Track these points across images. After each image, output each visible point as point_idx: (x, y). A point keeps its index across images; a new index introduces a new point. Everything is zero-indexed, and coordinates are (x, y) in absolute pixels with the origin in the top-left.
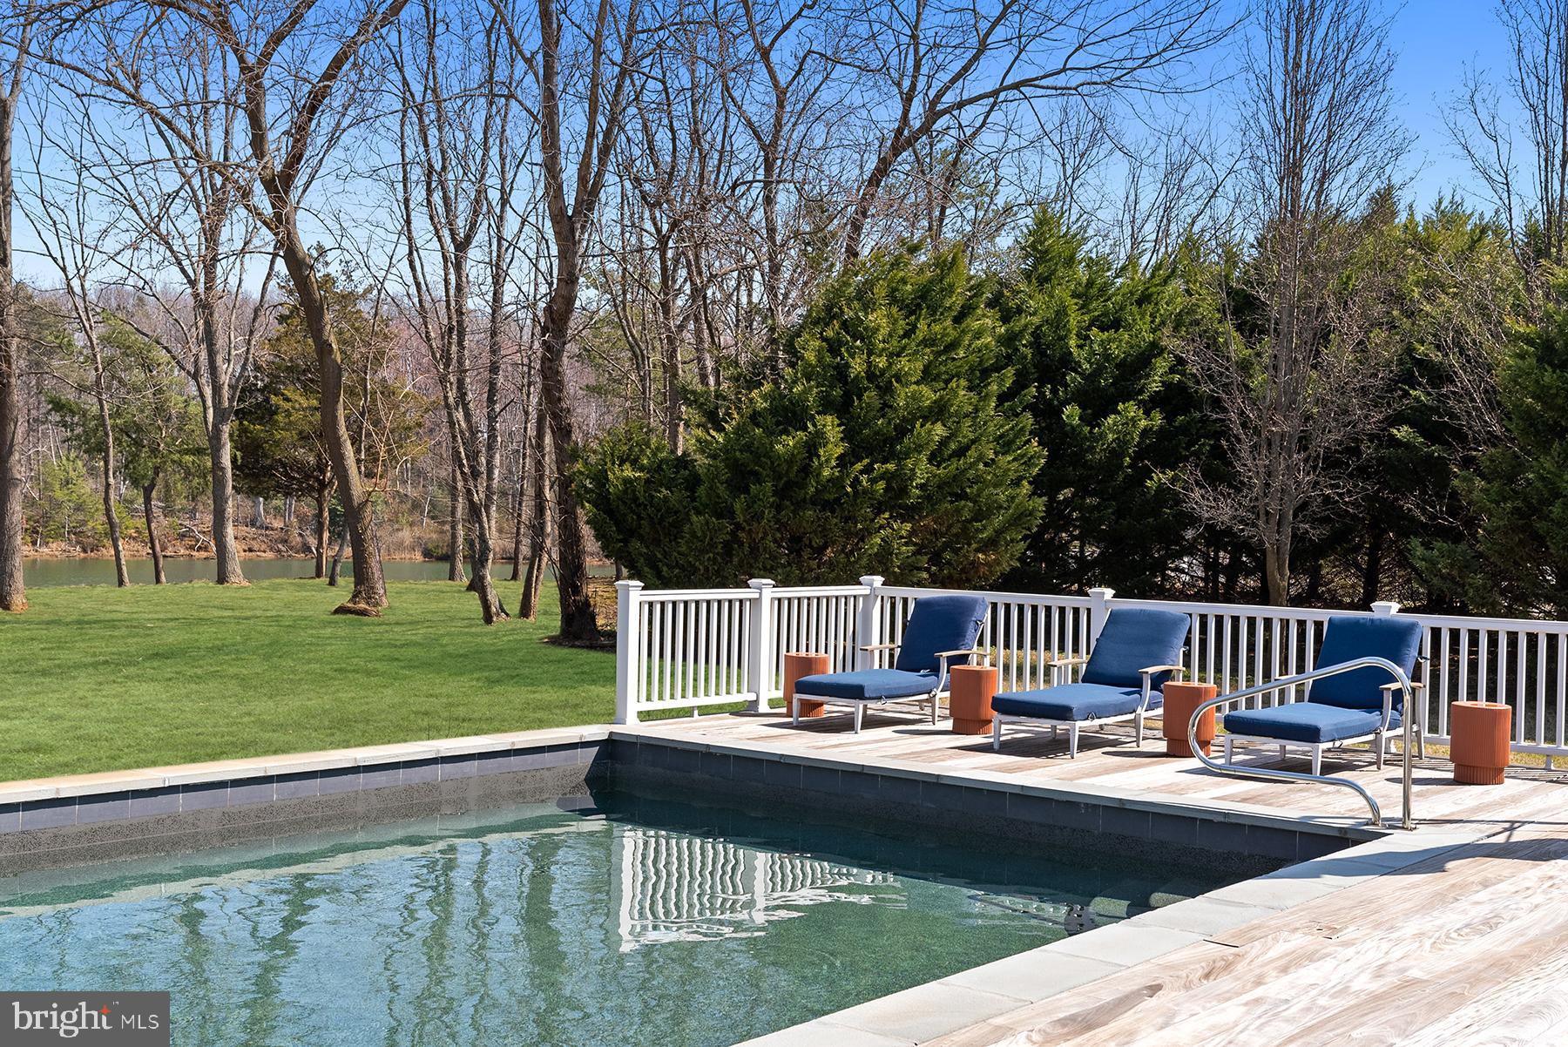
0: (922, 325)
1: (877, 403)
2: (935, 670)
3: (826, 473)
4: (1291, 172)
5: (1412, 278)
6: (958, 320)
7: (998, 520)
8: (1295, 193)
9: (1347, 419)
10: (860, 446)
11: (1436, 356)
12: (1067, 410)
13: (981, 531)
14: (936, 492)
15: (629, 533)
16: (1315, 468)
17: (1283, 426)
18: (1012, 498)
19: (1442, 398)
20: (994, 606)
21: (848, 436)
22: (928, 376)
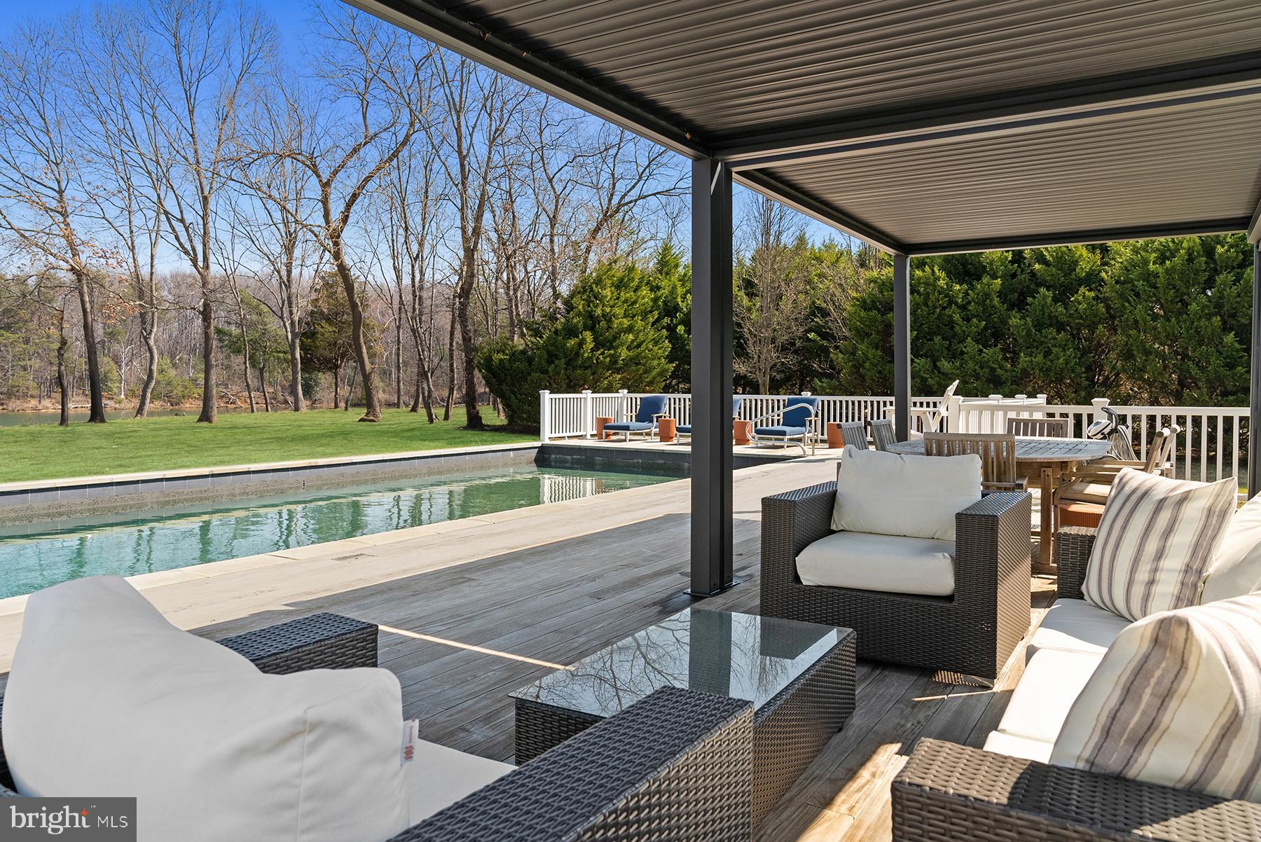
0: (622, 294)
1: (606, 326)
2: (651, 421)
3: (586, 355)
4: (766, 232)
5: (814, 273)
6: (635, 291)
7: (654, 373)
8: (767, 241)
9: (790, 331)
10: (599, 344)
11: (824, 305)
12: (679, 327)
13: (647, 378)
14: (627, 363)
15: (501, 382)
16: (777, 351)
17: (767, 334)
18: (659, 365)
19: (827, 322)
20: (670, 399)
21: (595, 340)
22: (625, 316)
